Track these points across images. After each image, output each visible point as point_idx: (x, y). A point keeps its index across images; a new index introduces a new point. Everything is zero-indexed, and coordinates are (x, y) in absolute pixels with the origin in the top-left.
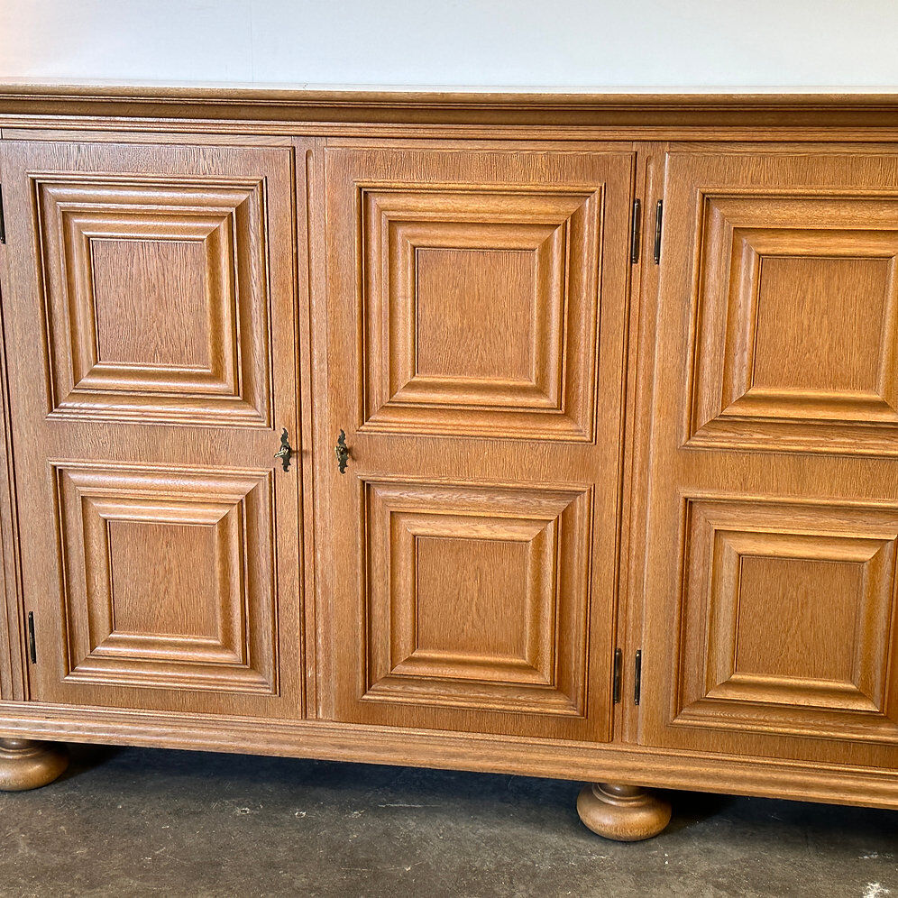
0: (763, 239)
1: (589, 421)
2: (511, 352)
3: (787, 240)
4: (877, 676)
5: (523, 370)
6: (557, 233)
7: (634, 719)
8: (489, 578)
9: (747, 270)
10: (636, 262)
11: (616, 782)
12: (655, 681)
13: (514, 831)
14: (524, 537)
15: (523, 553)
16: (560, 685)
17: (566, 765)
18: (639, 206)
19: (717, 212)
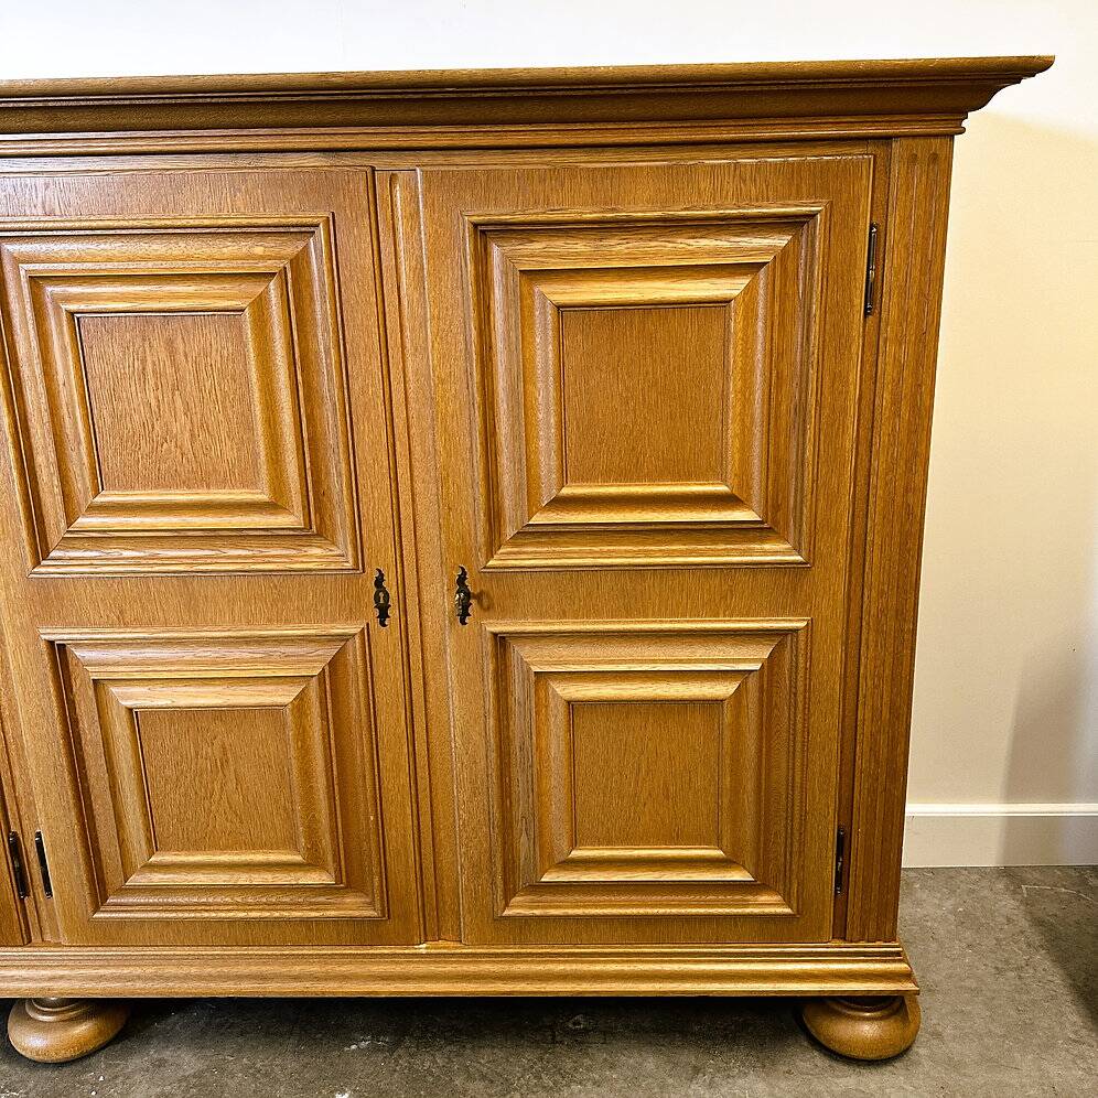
4: (327, 841)
7: (51, 913)
9: (61, 334)
12: (64, 869)
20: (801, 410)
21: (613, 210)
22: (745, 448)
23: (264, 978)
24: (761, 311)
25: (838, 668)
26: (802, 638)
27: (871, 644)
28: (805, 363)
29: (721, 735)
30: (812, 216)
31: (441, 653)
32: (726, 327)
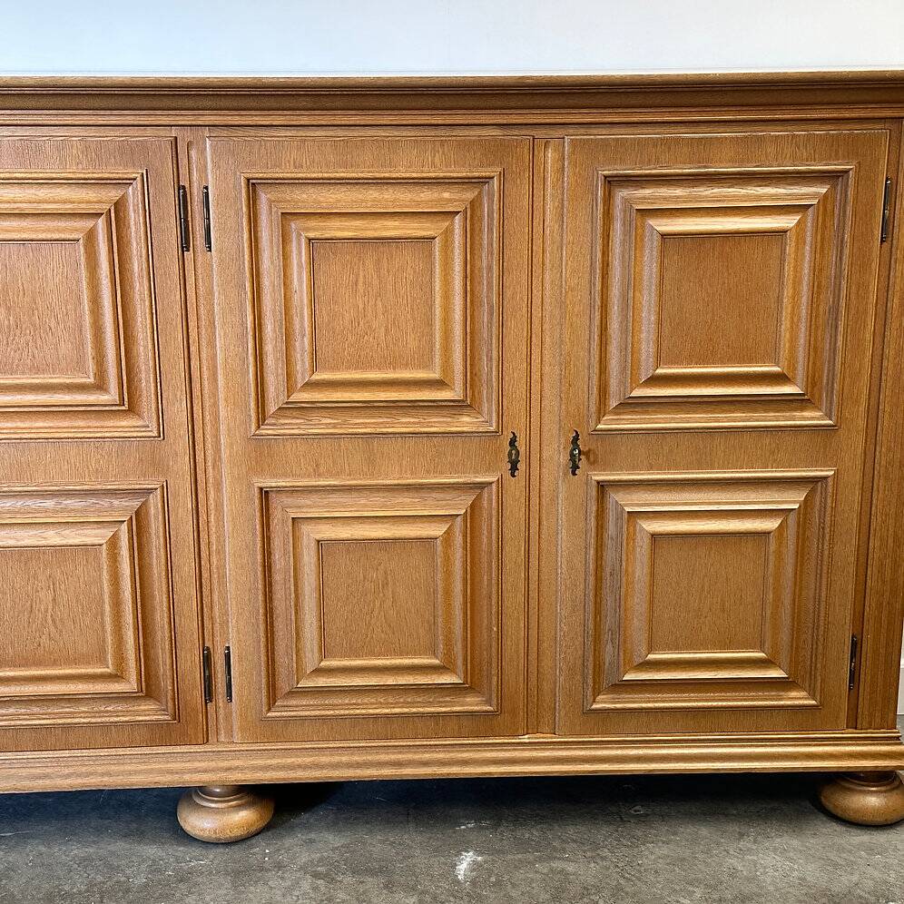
0: (312, 223)
1: (154, 415)
2: (65, 348)
3: (336, 223)
4: (458, 648)
5: (80, 366)
6: (101, 222)
7: (228, 716)
8: (63, 587)
9: (299, 255)
10: (188, 250)
11: (213, 783)
12: (246, 676)
13: (112, 848)
14: (96, 541)
15: (97, 559)
16: (148, 690)
17: (161, 772)
18: (185, 192)
19: (264, 197)
20: (835, 310)
21: (705, 167)
22: (793, 340)
23: (399, 764)
24: (809, 239)
25: (856, 507)
26: (830, 483)
27: (881, 488)
28: (839, 276)
29: (767, 560)
30: (847, 172)
31: (554, 499)
32: (783, 251)
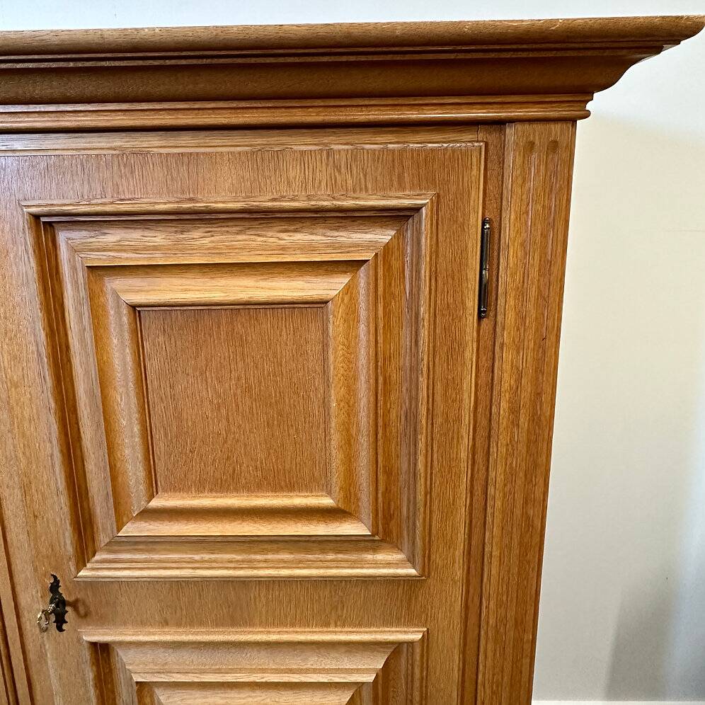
20: (411, 417)
21: (191, 200)
22: (350, 459)
24: (363, 314)
25: (456, 675)
26: (418, 650)
27: (490, 654)
28: (414, 369)
30: (417, 209)
32: (325, 331)
